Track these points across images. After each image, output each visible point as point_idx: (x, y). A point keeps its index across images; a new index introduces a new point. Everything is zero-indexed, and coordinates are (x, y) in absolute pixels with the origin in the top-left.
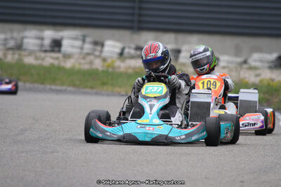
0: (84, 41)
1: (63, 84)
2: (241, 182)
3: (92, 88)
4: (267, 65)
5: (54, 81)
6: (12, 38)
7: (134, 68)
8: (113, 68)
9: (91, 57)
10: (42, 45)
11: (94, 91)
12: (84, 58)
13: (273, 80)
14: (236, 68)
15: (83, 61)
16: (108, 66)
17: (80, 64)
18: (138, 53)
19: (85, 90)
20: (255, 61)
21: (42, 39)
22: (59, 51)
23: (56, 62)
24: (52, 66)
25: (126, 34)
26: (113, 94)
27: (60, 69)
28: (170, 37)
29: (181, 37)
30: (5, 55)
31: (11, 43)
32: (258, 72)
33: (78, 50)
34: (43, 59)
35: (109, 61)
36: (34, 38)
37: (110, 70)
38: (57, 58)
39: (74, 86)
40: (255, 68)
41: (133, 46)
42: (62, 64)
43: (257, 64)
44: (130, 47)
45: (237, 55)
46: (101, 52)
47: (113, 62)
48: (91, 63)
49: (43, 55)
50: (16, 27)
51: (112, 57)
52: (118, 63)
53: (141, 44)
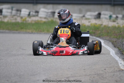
0: (12, 9)
1: (3, 29)
2: (84, 69)
3: (17, 30)
4: (93, 17)
7: (35, 21)
8: (26, 21)
9: (16, 17)
11: (18, 32)
12: (12, 17)
13: (96, 24)
14: (80, 19)
15: (12, 19)
16: (23, 21)
17: (11, 20)
18: (37, 14)
19: (14, 31)
20: (88, 15)
22: (1, 14)
25: (31, 6)
26: (26, 33)
27: (2, 22)
28: (50, 6)
29: (55, 6)
32: (89, 20)
33: (10, 14)
35: (24, 18)
37: (24, 22)
38: (1, 18)
39: (9, 30)
40: (89, 19)
41: (34, 11)
42: (3, 20)
43: (89, 17)
44: (32, 12)
45: (80, 13)
46: (20, 14)
47: (25, 19)
48: (16, 19)
51: (25, 16)
52: (28, 19)
53: (38, 10)
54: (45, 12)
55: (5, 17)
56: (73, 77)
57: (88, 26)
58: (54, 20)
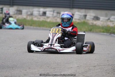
1: (46, 27)
5: (43, 26)
6: (29, 11)
9: (56, 18)
10: (39, 14)
14: (106, 21)
15: (53, 19)
20: (112, 19)
21: (39, 11)
22: (45, 16)
23: (44, 20)
24: (43, 21)
27: (46, 22)
28: (83, 11)
29: (87, 11)
30: (27, 17)
31: (29, 13)
33: (52, 16)
34: (40, 18)
36: (37, 11)
38: (45, 18)
40: (112, 21)
42: (46, 20)
48: (56, 20)
49: (40, 17)
50: (31, 7)
53: (73, 13)
54: (79, 15)
55: (48, 17)
56: (98, 66)
57: (112, 27)
58: (86, 21)
